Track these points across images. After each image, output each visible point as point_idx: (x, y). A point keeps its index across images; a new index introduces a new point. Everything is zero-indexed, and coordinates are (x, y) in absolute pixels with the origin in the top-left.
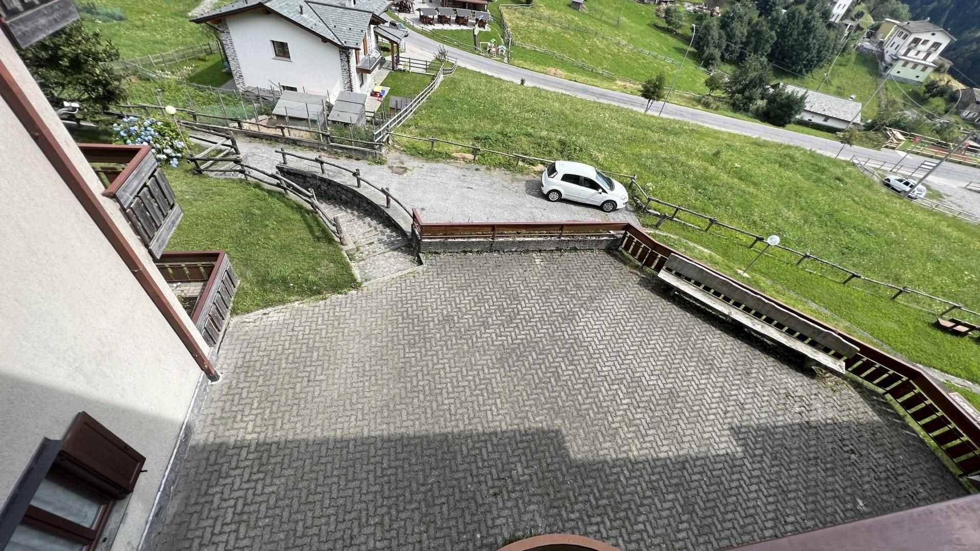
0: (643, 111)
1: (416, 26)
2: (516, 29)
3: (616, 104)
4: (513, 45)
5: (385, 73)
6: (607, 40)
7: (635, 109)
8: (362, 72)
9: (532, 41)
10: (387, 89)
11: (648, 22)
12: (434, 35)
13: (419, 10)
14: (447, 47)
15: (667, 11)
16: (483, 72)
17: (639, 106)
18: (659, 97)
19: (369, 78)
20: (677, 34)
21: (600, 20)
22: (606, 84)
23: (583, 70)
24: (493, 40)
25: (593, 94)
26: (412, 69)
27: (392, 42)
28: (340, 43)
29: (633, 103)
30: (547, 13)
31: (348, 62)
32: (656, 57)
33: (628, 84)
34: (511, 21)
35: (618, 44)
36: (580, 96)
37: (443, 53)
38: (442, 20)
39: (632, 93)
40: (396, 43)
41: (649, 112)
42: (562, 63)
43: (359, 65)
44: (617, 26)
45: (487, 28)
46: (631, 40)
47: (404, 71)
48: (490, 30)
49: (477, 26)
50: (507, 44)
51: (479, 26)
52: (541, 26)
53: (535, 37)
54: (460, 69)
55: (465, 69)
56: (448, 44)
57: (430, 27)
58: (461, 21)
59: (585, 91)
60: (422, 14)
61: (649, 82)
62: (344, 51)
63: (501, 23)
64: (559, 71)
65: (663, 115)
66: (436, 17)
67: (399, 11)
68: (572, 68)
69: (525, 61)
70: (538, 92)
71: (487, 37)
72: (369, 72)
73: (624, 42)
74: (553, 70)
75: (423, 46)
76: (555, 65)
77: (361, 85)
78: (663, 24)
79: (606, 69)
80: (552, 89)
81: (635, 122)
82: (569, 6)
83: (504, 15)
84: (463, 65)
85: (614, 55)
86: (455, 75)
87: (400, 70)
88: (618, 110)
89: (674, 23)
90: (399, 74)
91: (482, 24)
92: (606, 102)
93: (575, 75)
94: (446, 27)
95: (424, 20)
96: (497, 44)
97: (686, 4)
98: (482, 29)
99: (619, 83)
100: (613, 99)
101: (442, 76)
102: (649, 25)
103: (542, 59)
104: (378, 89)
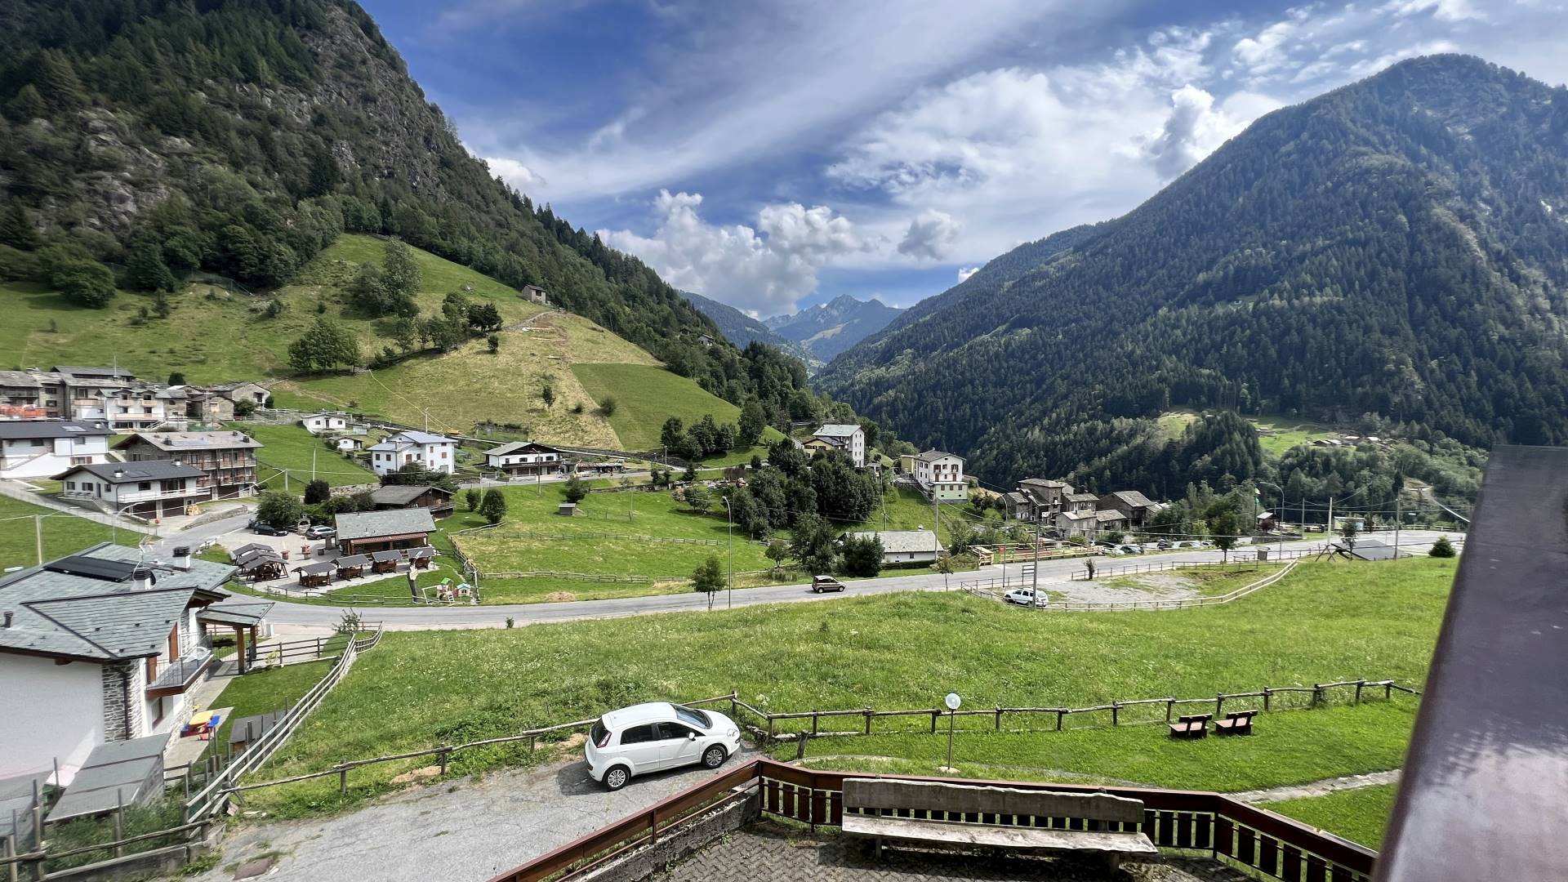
0: (705, 609)
1: (292, 594)
2: (482, 557)
3: (666, 611)
4: (481, 578)
5: (220, 685)
6: (622, 539)
7: (694, 609)
8: (159, 697)
9: (511, 567)
10: (224, 713)
11: (669, 509)
12: (331, 600)
13: (299, 570)
14: (357, 611)
15: (687, 493)
16: (435, 628)
17: (699, 604)
18: (720, 586)
19: (180, 703)
20: (709, 513)
21: (605, 520)
22: (641, 592)
23: (600, 583)
24: (446, 580)
25: (627, 608)
26: (286, 661)
27: (238, 627)
28: (106, 656)
29: (688, 604)
30: (526, 528)
31: (126, 684)
32: (694, 543)
33: (672, 584)
34: (470, 549)
35: (640, 540)
36: (608, 617)
37: (352, 620)
38: (344, 575)
39: (681, 592)
40: (247, 626)
41: (714, 608)
42: (567, 583)
43: (154, 684)
44: (631, 521)
45: (432, 567)
46: (654, 532)
47: (267, 668)
48: (437, 568)
49: (413, 568)
50: (471, 581)
51: (418, 567)
52: (522, 546)
53: (515, 560)
54: (388, 634)
55: (400, 633)
56: (360, 605)
57: (323, 590)
58: (383, 568)
59: (615, 608)
60: (304, 574)
61: (699, 571)
62: (117, 668)
63: (455, 556)
64: (565, 594)
65: (733, 606)
66: (334, 572)
67: (256, 580)
68: (582, 585)
69: (508, 595)
70: (540, 631)
71: (435, 578)
72: (180, 690)
73: (647, 537)
74: (556, 595)
75: (307, 622)
76: (558, 587)
77: (155, 724)
78: (689, 507)
79: (634, 573)
80: (561, 620)
81: (703, 625)
82: (557, 513)
83: (459, 544)
84: (394, 628)
85: (639, 555)
86: (378, 646)
87: (259, 670)
88: (671, 617)
89: (700, 503)
90: (257, 678)
91: (422, 563)
92: (649, 613)
93: (591, 593)
94: (355, 582)
95: (308, 582)
96: (453, 585)
97: (706, 482)
98: (424, 571)
99: (659, 585)
100: (658, 606)
101: (353, 655)
102: (670, 512)
103: (533, 587)
104: (204, 717)
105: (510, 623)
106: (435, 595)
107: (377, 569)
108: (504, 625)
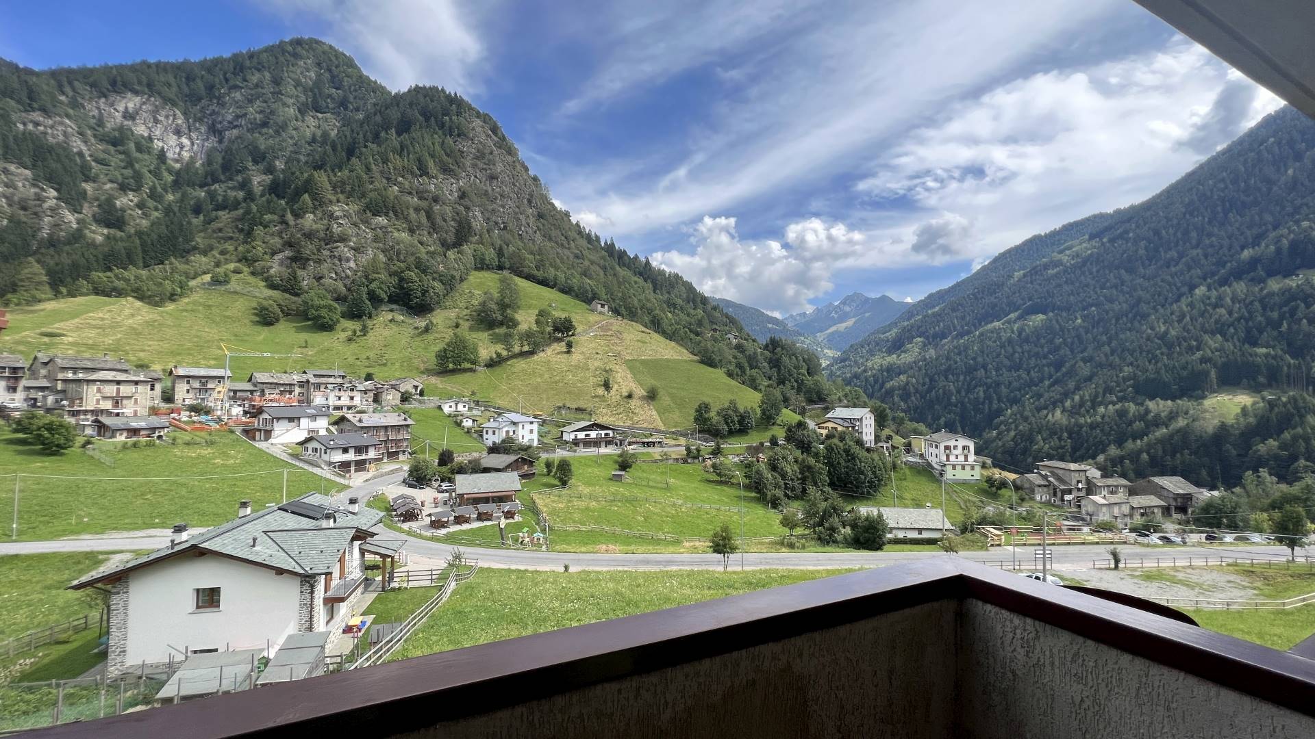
0: (721, 569)
1: (424, 533)
2: (553, 512)
3: (688, 568)
4: (551, 529)
5: (371, 597)
6: (660, 503)
7: (711, 568)
8: (332, 603)
9: (574, 522)
10: (369, 619)
11: (699, 478)
12: (449, 539)
13: (430, 515)
14: (462, 549)
15: (714, 466)
16: (513, 567)
17: (715, 564)
18: (733, 549)
19: (343, 608)
20: (733, 484)
21: (647, 486)
22: (671, 549)
23: (641, 539)
24: (526, 529)
25: (658, 563)
26: (411, 584)
27: (384, 556)
28: (302, 572)
29: (708, 563)
30: (586, 490)
31: (312, 592)
32: (719, 510)
33: (697, 544)
34: (545, 506)
35: (674, 505)
36: (642, 569)
37: (458, 557)
38: (459, 520)
39: (704, 552)
40: (389, 556)
41: (729, 569)
42: (614, 538)
43: (329, 594)
44: (668, 488)
45: (517, 518)
46: (686, 498)
47: (399, 589)
48: (521, 519)
49: (502, 519)
50: (544, 531)
51: (506, 518)
52: (582, 504)
53: (577, 516)
54: (482, 569)
55: (489, 570)
56: (466, 545)
57: (444, 531)
58: (484, 517)
59: (647, 562)
60: (433, 518)
61: (715, 535)
62: (308, 580)
63: (534, 510)
64: (611, 547)
65: (746, 568)
66: (452, 518)
67: (403, 521)
68: (626, 540)
69: (568, 544)
70: (585, 576)
71: (519, 527)
72: (342, 600)
73: (680, 502)
74: (604, 547)
75: (431, 554)
76: (607, 542)
77: (328, 623)
78: (716, 478)
79: (668, 533)
80: (605, 569)
81: (713, 583)
82: (611, 479)
83: (537, 501)
84: (486, 565)
85: (672, 517)
86: (471, 579)
87: (393, 589)
88: (690, 574)
89: (725, 475)
90: (392, 595)
91: (509, 515)
92: (674, 568)
93: (633, 547)
94: (465, 527)
95: (437, 524)
96: (531, 533)
97: (730, 457)
99: (687, 544)
100: (682, 563)
101: (453, 584)
102: (701, 481)
103: (589, 538)
104: (356, 621)
105: (566, 568)
106: (517, 540)
107: (480, 517)
108: (562, 569)
